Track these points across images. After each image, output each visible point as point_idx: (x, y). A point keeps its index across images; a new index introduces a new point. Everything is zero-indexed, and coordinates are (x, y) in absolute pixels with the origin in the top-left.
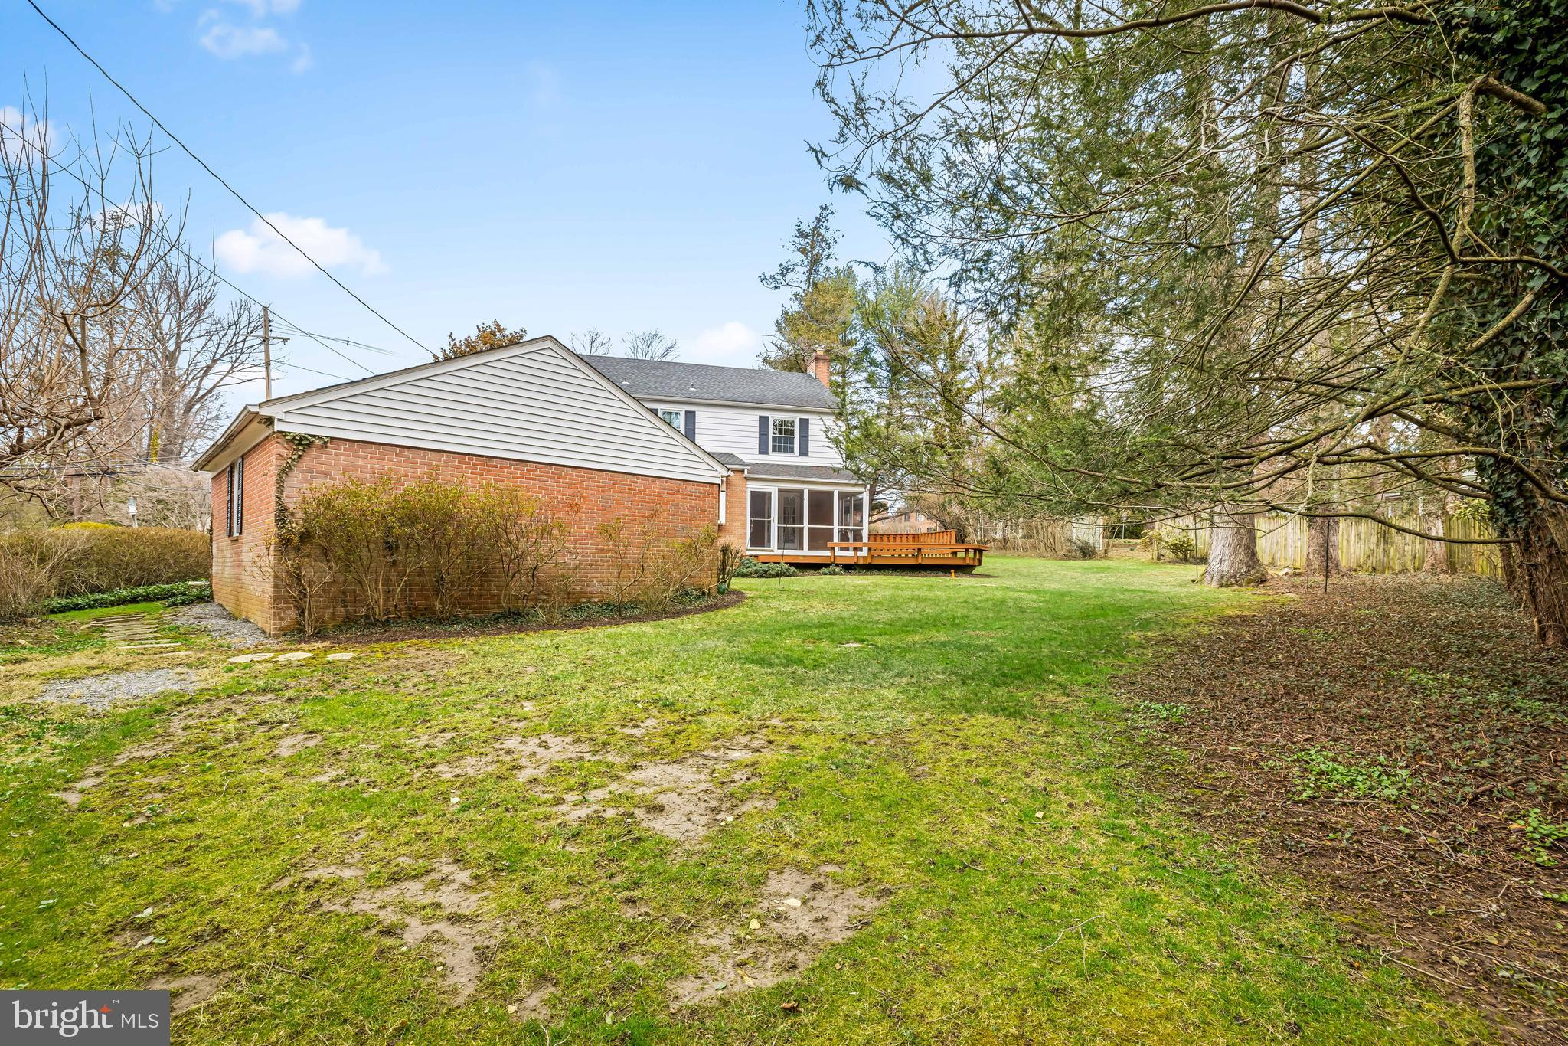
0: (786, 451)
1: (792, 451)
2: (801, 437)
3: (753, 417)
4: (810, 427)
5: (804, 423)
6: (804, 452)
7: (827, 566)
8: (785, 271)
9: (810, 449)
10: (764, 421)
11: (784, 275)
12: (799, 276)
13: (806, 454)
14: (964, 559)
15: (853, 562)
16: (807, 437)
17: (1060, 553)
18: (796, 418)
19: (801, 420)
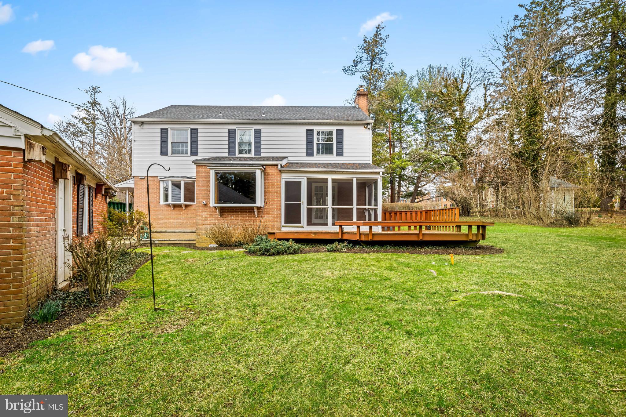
0: (327, 153)
1: (331, 153)
2: (337, 142)
3: (303, 130)
4: (345, 135)
5: (340, 133)
6: (340, 154)
7: (331, 241)
8: (356, 63)
9: (345, 151)
10: (310, 133)
11: (356, 66)
12: (365, 65)
13: (342, 155)
14: (467, 235)
15: (357, 238)
16: (342, 142)
17: (547, 221)
18: (334, 129)
19: (337, 130)
